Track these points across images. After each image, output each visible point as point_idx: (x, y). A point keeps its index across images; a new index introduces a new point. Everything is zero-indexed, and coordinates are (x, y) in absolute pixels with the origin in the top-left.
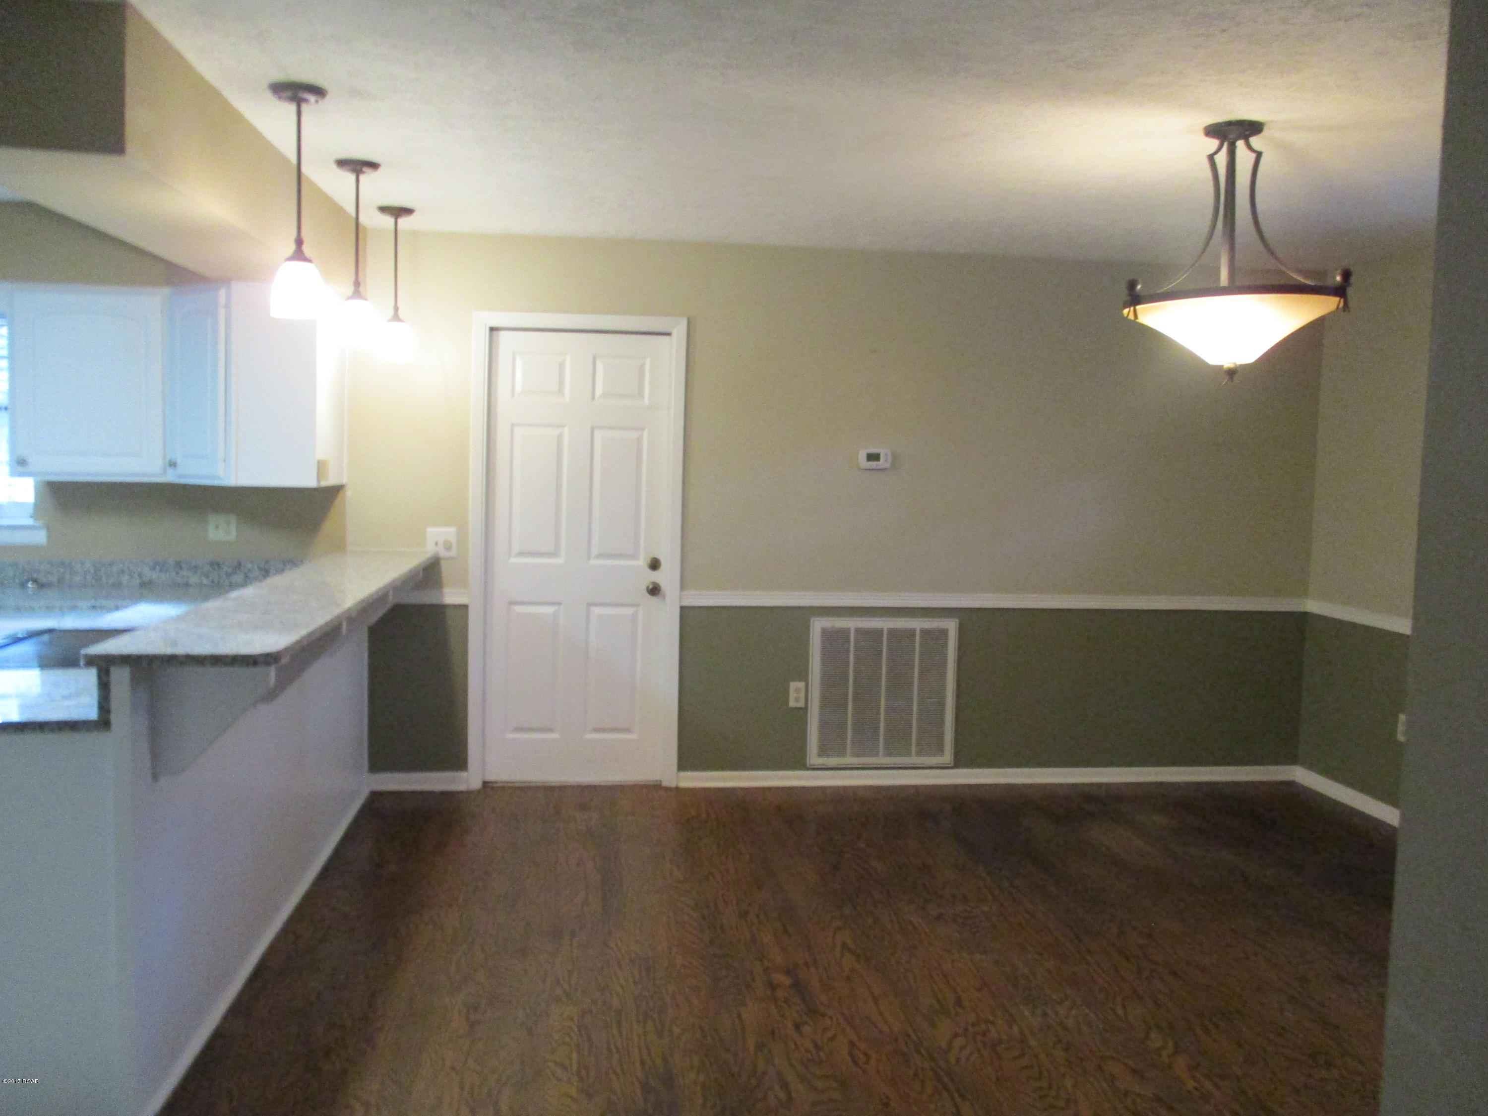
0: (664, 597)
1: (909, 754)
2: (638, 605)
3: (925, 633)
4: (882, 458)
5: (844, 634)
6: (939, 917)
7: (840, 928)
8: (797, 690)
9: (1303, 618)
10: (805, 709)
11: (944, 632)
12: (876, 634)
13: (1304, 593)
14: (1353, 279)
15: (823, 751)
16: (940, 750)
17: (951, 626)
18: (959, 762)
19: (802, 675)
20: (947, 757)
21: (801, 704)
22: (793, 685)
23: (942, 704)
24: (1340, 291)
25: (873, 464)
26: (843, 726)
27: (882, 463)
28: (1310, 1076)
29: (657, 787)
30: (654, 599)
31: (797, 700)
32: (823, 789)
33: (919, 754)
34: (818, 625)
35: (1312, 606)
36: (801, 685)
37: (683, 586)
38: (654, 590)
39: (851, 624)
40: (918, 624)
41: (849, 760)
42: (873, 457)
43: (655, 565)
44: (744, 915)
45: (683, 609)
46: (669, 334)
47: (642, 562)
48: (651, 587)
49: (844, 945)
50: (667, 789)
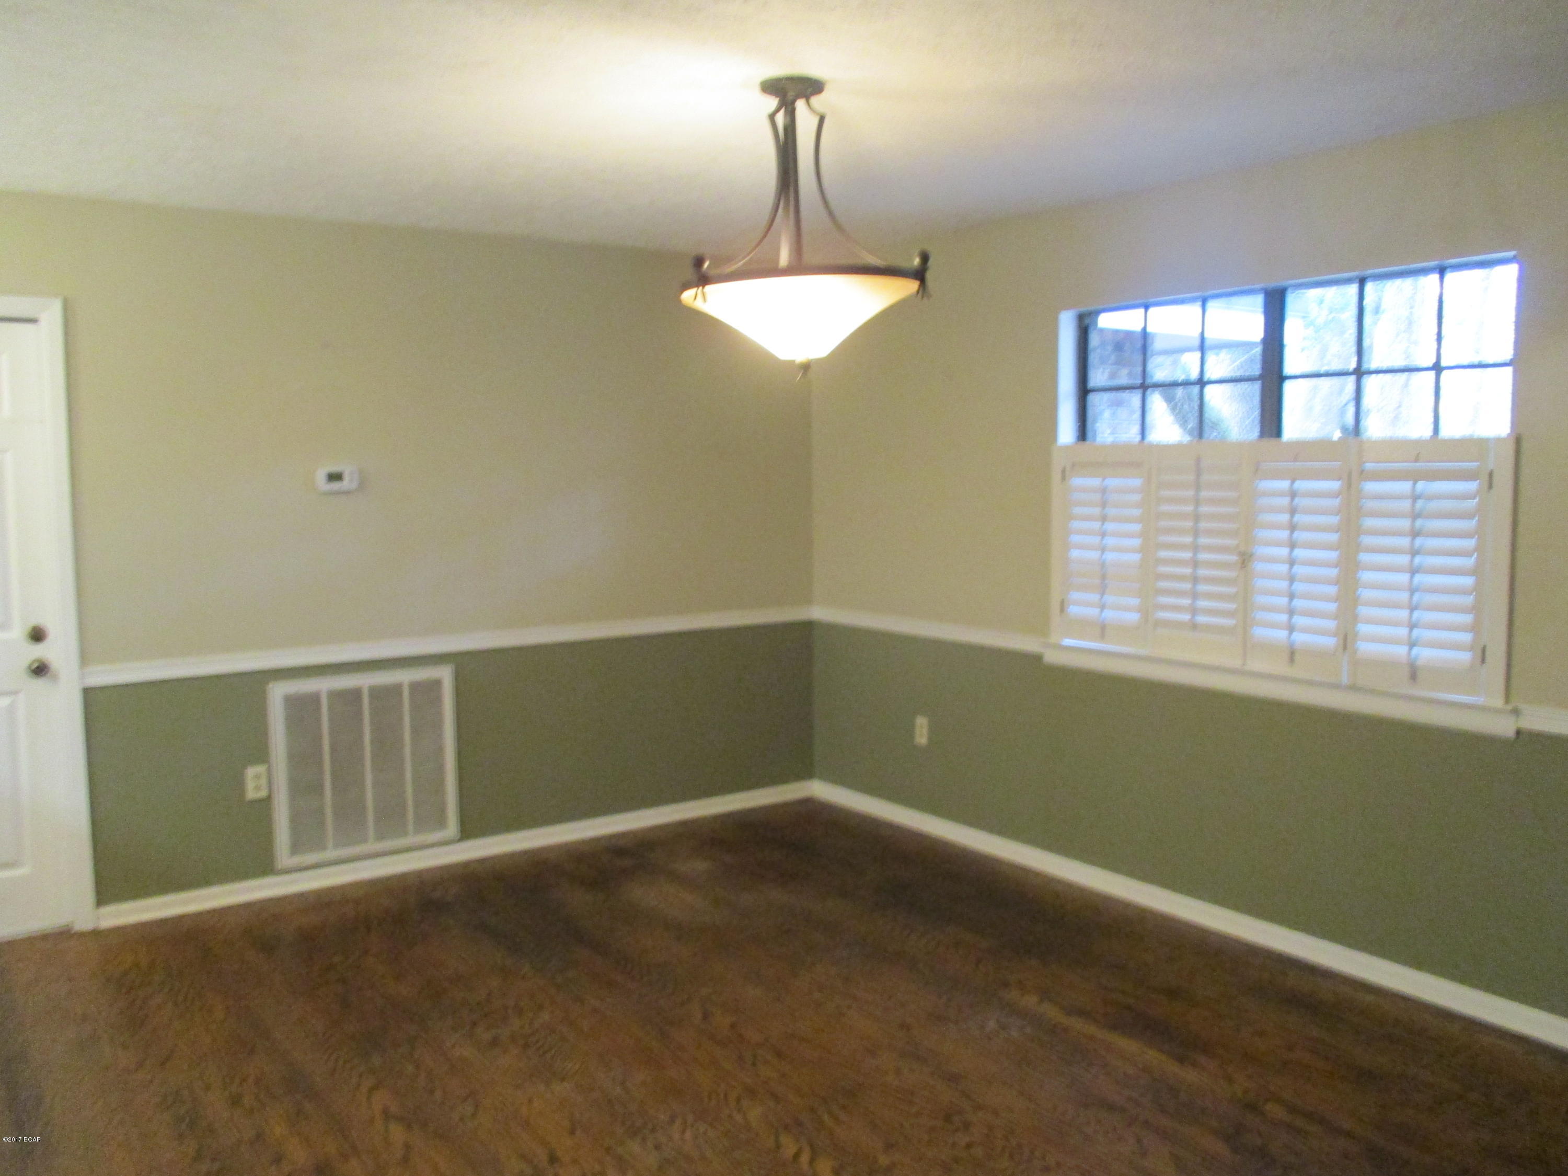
0: (55, 678)
1: (405, 834)
2: (15, 693)
3: (415, 687)
4: (347, 477)
5: (313, 699)
6: (495, 1042)
7: (372, 1090)
8: (257, 777)
9: (808, 626)
10: (269, 798)
11: (437, 684)
12: (354, 695)
13: (808, 600)
14: (931, 262)
15: (296, 848)
16: (441, 823)
17: (445, 674)
18: (467, 832)
19: (261, 754)
20: (452, 828)
21: (263, 793)
22: (251, 772)
23: (440, 769)
24: (920, 275)
25: (336, 486)
26: (321, 811)
27: (345, 484)
28: (954, 1145)
29: (64, 935)
30: (39, 684)
31: (257, 788)
32: (301, 896)
33: (418, 831)
34: (278, 692)
35: (819, 613)
36: (261, 769)
37: (85, 658)
38: (40, 670)
39: (323, 685)
40: (404, 677)
41: (331, 854)
42: (335, 477)
43: (37, 635)
44: (235, 1101)
45: (88, 693)
46: (32, 321)
47: (17, 633)
48: (36, 665)
49: (386, 1113)
50: (82, 935)
